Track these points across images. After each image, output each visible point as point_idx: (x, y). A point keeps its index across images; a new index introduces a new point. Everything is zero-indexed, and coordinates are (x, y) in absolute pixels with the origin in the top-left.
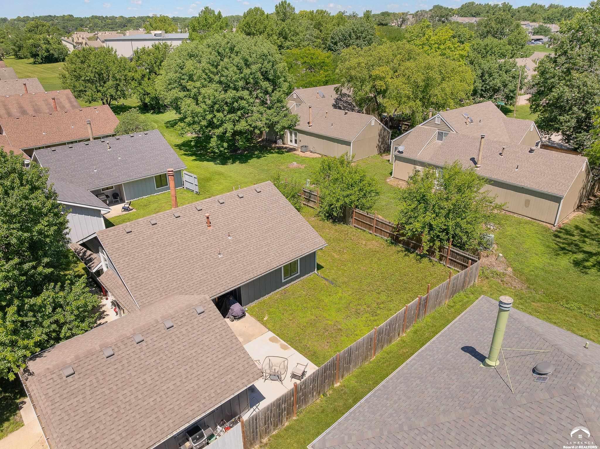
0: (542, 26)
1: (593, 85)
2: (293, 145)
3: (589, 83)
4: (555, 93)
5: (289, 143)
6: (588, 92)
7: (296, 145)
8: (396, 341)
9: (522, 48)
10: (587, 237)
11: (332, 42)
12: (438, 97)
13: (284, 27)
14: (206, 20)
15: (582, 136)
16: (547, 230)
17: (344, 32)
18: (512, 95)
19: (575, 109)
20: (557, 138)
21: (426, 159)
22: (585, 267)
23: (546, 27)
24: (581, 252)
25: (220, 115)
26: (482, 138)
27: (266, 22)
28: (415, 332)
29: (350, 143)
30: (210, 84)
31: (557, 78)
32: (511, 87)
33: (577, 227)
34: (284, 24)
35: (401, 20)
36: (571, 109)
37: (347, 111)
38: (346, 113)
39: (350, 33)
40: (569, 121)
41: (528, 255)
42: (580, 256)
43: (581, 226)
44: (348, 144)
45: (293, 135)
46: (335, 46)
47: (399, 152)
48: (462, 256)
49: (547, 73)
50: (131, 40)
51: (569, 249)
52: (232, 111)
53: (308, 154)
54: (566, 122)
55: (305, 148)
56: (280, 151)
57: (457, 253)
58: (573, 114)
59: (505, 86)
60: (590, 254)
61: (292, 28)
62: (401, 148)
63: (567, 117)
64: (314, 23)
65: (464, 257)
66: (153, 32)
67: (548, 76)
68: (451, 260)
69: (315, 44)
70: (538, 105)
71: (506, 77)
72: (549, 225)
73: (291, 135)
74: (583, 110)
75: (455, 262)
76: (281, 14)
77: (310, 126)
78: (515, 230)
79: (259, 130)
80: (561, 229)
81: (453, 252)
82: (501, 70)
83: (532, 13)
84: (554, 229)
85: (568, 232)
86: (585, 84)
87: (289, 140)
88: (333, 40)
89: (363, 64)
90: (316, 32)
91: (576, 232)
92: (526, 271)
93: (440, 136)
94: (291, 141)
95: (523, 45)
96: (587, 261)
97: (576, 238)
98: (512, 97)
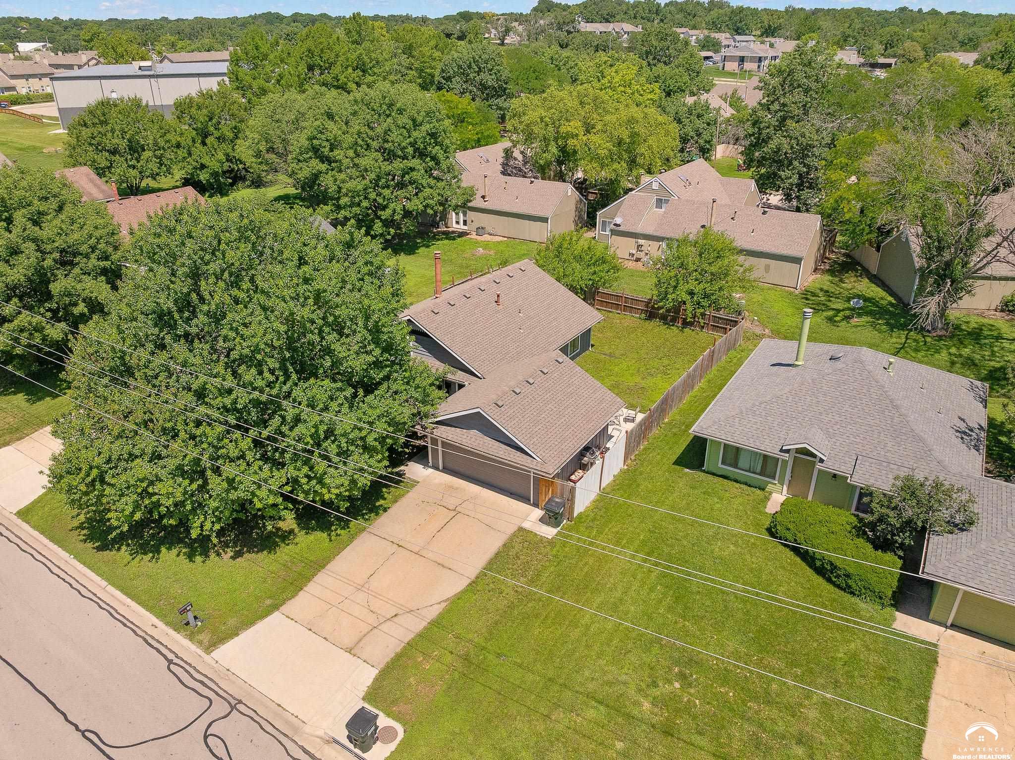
0: (708, 37)
1: (812, 136)
2: (461, 227)
3: (808, 135)
4: (772, 145)
5: (455, 225)
6: (807, 144)
7: (466, 228)
8: (696, 388)
9: (697, 76)
10: (832, 297)
11: (443, 77)
12: (645, 157)
13: (361, 54)
14: (257, 49)
15: (805, 193)
16: (791, 294)
17: (461, 63)
18: (708, 147)
19: (796, 163)
20: (775, 198)
21: (650, 231)
22: (835, 321)
23: (714, 38)
24: (830, 309)
25: (386, 192)
26: (714, 202)
27: (337, 48)
28: (709, 381)
29: (548, 219)
30: (366, 153)
31: (772, 128)
32: (706, 136)
33: (821, 290)
34: (360, 50)
35: (503, 29)
36: (790, 163)
37: (533, 179)
38: (532, 182)
39: (470, 63)
40: (791, 178)
41: (779, 316)
42: (831, 313)
43: (825, 288)
44: (545, 220)
45: (461, 215)
46: (449, 83)
47: (615, 225)
48: (725, 319)
49: (761, 123)
50: (100, 77)
51: (820, 308)
52: (401, 185)
53: (487, 237)
54: (787, 178)
55: (480, 231)
56: (449, 236)
57: (719, 318)
58: (794, 168)
59: (699, 135)
60: (838, 311)
61: (373, 55)
62: (618, 220)
63: (788, 173)
64: (402, 45)
65: (727, 320)
66: (136, 64)
67: (762, 126)
68: (714, 326)
69: (408, 78)
70: (752, 160)
71: (701, 125)
72: (792, 289)
73: (457, 214)
74: (804, 164)
75: (718, 327)
76: (354, 33)
77: (485, 201)
78: (760, 297)
79: (432, 209)
80: (807, 291)
81: (715, 317)
82: (691, 114)
83: (689, 14)
84: (797, 292)
85: (814, 294)
86: (803, 135)
87: (455, 223)
88: (444, 74)
89: (547, 119)
90: (405, 60)
91: (821, 294)
92: (783, 330)
93: (659, 203)
94: (458, 223)
95: (698, 73)
96: (837, 316)
97: (823, 299)
98: (708, 149)
